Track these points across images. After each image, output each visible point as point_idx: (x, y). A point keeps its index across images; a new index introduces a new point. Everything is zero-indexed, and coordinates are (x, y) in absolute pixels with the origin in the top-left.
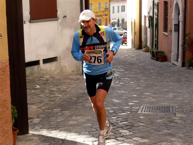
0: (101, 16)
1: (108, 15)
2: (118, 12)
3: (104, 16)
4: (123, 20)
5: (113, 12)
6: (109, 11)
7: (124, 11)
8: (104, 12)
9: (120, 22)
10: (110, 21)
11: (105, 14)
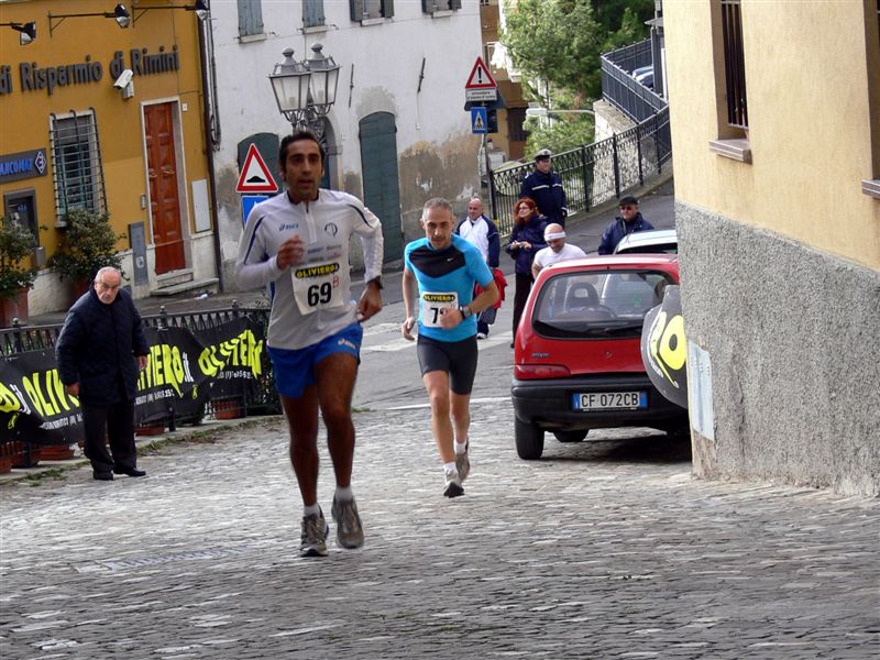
0: (86, 74)
1: (187, 61)
2: (313, 19)
3: (122, 81)
4: (378, 130)
5: (250, 29)
6: (200, 5)
7: (386, 11)
8: (119, 12)
9: (349, 159)
10: (210, 142)
11: (134, 55)
